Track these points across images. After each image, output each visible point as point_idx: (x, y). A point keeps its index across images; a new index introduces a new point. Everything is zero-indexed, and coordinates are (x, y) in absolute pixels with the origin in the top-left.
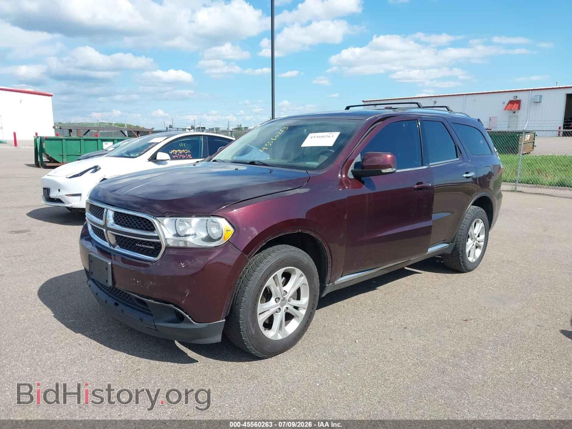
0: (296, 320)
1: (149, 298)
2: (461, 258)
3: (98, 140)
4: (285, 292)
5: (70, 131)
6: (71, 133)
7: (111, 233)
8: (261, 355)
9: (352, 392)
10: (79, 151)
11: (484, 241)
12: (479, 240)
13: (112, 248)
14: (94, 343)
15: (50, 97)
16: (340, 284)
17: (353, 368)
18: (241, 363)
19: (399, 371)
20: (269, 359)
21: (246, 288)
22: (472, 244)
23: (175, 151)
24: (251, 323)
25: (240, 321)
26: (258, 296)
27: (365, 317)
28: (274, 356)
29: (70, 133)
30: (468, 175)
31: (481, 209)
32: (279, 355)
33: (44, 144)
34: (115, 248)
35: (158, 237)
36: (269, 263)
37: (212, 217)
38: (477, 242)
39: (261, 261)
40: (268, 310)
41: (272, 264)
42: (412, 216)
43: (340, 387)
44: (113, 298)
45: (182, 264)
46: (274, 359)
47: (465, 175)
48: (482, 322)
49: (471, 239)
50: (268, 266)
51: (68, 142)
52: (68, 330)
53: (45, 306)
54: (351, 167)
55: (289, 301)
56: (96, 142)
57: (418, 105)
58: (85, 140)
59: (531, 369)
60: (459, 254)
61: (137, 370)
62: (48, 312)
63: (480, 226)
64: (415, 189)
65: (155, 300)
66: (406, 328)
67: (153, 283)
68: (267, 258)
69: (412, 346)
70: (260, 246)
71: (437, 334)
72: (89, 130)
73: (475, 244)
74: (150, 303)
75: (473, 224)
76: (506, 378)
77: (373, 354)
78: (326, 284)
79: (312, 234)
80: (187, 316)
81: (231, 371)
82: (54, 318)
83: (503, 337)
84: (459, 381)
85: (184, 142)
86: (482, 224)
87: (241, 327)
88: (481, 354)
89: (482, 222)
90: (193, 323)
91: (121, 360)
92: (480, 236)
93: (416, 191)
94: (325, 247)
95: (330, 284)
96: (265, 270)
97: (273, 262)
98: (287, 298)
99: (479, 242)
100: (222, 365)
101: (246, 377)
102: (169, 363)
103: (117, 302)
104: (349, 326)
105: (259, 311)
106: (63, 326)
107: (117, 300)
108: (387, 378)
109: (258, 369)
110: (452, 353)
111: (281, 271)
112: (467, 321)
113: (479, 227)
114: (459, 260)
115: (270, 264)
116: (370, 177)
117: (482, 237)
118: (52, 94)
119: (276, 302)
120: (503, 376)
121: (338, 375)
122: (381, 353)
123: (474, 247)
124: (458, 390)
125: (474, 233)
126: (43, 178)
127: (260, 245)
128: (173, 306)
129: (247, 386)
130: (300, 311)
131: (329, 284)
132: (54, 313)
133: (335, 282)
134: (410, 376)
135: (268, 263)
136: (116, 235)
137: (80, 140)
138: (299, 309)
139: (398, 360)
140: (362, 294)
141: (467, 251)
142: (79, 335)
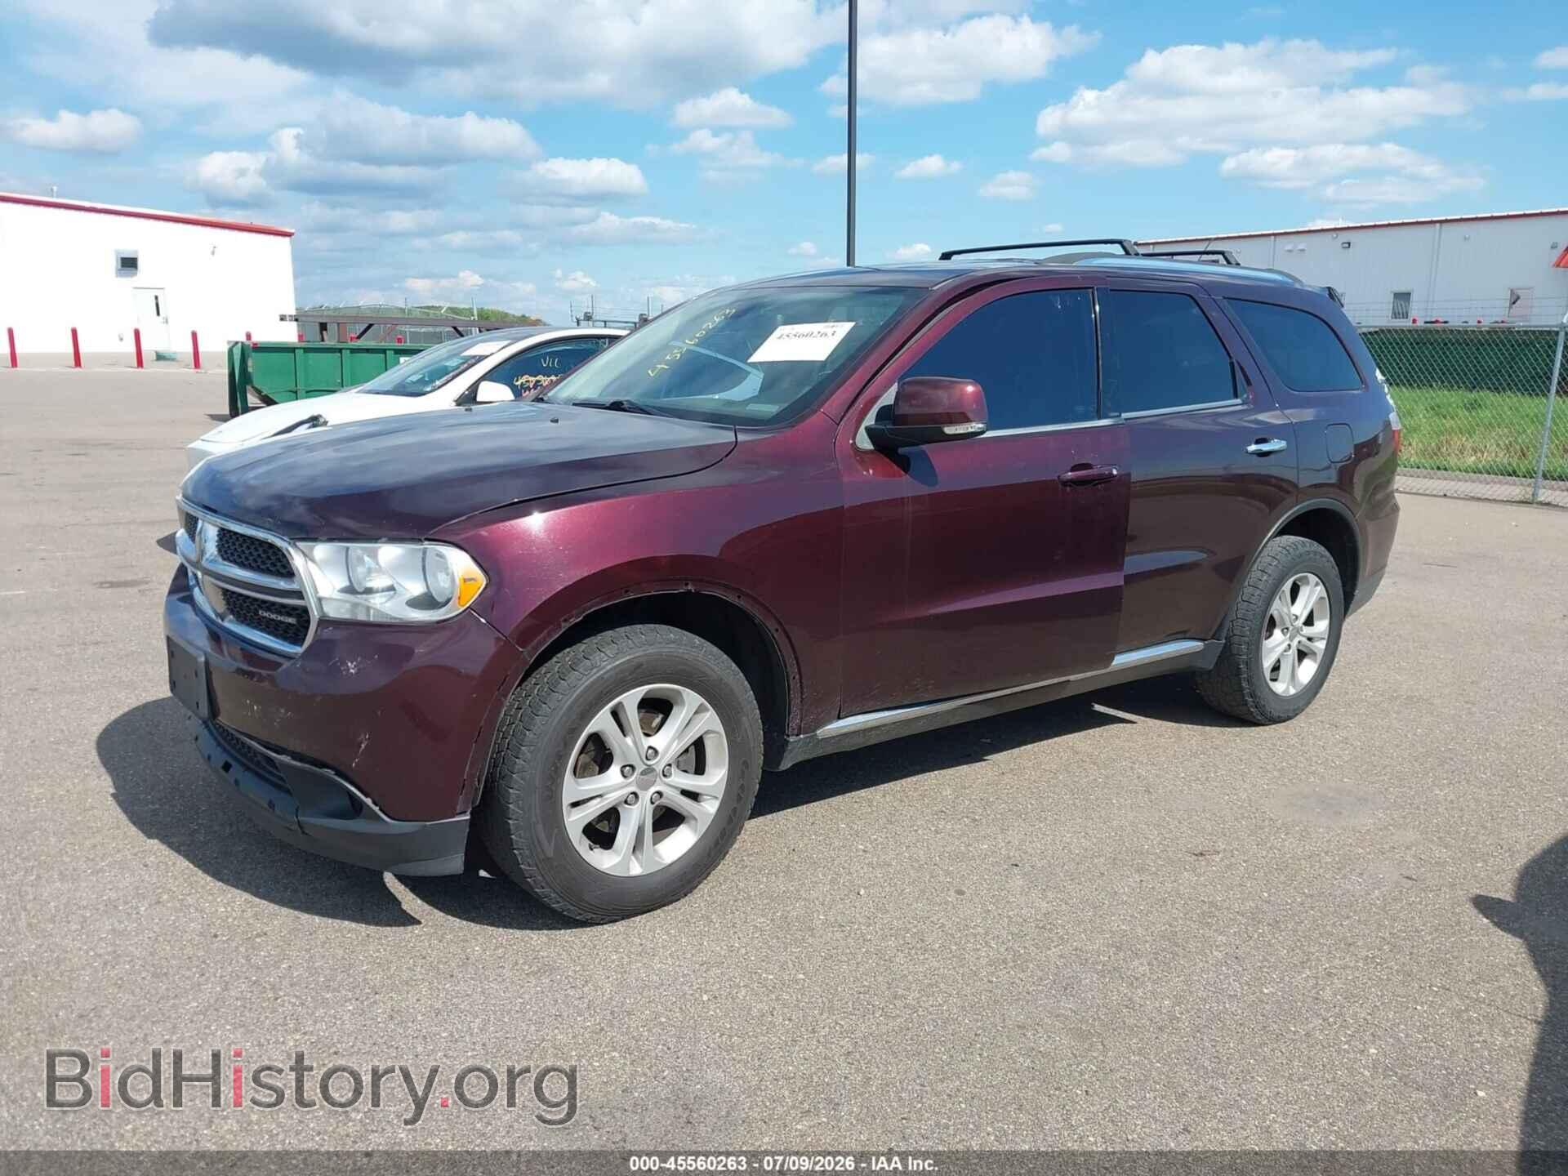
0: (690, 827)
1: (279, 750)
2: (1244, 684)
3: (388, 352)
4: (650, 751)
5: (323, 327)
6: (324, 332)
7: (213, 584)
8: (580, 914)
9: (787, 1022)
10: (339, 381)
11: (1326, 637)
12: (1311, 636)
13: (220, 621)
14: (184, 863)
15: (287, 239)
16: (834, 737)
17: (820, 959)
18: (528, 932)
19: (943, 977)
20: (605, 926)
21: (525, 735)
22: (1285, 645)
23: (531, 379)
24: (540, 827)
25: (510, 822)
26: (562, 757)
27: (916, 831)
28: (623, 919)
29: (322, 334)
30: (1265, 447)
31: (1316, 547)
32: (638, 919)
33: (250, 363)
34: (226, 620)
35: (301, 592)
36: (595, 670)
37: (426, 542)
38: (1304, 640)
39: (574, 666)
40: (600, 796)
41: (605, 673)
42: (1057, 558)
43: (758, 1007)
44: (225, 750)
45: (349, 664)
46: (620, 926)
47: (1253, 448)
48: (1245, 861)
49: (1282, 631)
50: (591, 680)
51: (311, 355)
52: (133, 830)
53: (103, 770)
54: (869, 416)
55: (665, 776)
56: (382, 356)
57: (1124, 248)
58: (353, 351)
59: (1327, 994)
60: (1238, 672)
61: (258, 935)
62: (105, 784)
63: (1312, 594)
64: (1065, 483)
65: (295, 756)
66: (1016, 865)
67: (287, 711)
68: (591, 658)
69: (1010, 913)
70: (563, 624)
71: (1099, 885)
72: (370, 326)
73: (1295, 643)
74: (282, 764)
75: (1287, 587)
76: (1239, 1012)
77: (891, 929)
78: (788, 736)
79: (731, 598)
80: (368, 801)
81: (495, 950)
82: (110, 798)
83: (1287, 904)
84: (1100, 1013)
85: (553, 354)
86: (1320, 589)
87: (513, 837)
88: (1199, 944)
89: (1317, 584)
90: (383, 820)
91: (229, 909)
92: (1316, 623)
93: (1068, 489)
94: (775, 636)
95: (802, 736)
96: (582, 688)
97: (609, 667)
98: (659, 769)
99: (1310, 639)
100: (478, 934)
101: (527, 967)
102: (347, 923)
103: (230, 761)
104: (861, 853)
105: (567, 797)
106: (123, 817)
107: (231, 755)
108: (900, 992)
109: (567, 951)
110: (1117, 939)
111: (639, 692)
112: (1202, 854)
113: (1309, 598)
114: (1241, 689)
115: (598, 675)
116: (924, 447)
117: (1322, 625)
118: (293, 231)
119: (625, 777)
120: (1231, 1006)
121: (771, 977)
122: (915, 926)
123: (1293, 652)
124: (1081, 1035)
125: (1289, 615)
126: (190, 446)
127: (565, 621)
128: (330, 773)
129: (518, 991)
130: (702, 803)
131: (797, 735)
132: (116, 788)
133: (818, 732)
134: (968, 990)
135: (592, 669)
136: (223, 589)
137: (340, 350)
138: (700, 798)
139: (954, 948)
140: (936, 772)
141: (1267, 663)
142: (155, 843)
